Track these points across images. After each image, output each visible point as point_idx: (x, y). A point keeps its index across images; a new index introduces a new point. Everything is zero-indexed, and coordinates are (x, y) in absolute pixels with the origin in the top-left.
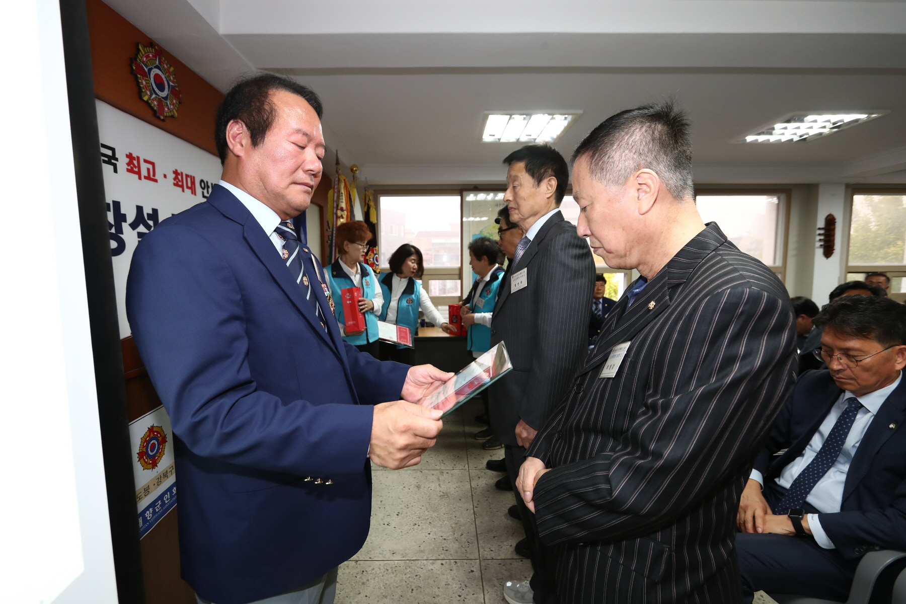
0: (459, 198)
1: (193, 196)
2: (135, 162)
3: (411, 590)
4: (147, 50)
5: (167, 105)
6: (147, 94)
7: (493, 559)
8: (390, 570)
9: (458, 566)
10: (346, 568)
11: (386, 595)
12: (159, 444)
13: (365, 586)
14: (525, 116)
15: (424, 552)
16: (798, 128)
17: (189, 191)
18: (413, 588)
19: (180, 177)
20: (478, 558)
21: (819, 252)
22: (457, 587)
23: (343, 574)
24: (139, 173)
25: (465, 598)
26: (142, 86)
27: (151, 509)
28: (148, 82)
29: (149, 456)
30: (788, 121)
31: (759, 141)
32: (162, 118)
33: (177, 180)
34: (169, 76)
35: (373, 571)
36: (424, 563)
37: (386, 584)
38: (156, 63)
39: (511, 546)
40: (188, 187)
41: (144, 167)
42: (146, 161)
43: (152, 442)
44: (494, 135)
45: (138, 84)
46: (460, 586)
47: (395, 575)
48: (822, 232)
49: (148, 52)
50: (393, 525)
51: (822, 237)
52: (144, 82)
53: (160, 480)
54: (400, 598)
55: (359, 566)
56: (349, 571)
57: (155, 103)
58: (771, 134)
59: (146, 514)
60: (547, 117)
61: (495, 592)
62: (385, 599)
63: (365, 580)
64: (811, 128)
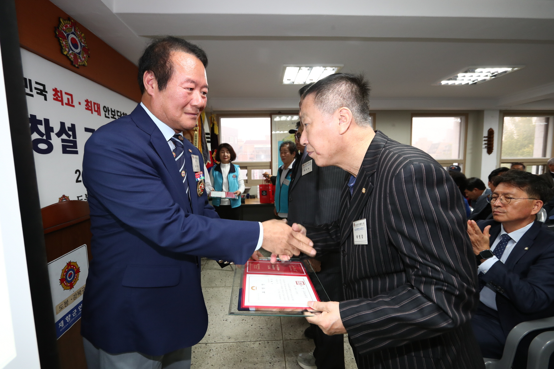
0: (270, 119)
1: (99, 116)
2: (59, 94)
3: (240, 361)
4: (66, 22)
5: (80, 58)
6: (66, 50)
7: (291, 339)
8: (227, 349)
9: (269, 345)
10: (200, 348)
11: (225, 364)
12: (75, 273)
13: (212, 359)
14: (309, 68)
15: (248, 337)
16: (472, 76)
17: (96, 113)
18: (242, 359)
19: (90, 104)
20: (282, 339)
21: (485, 151)
22: (269, 358)
23: (198, 352)
24: (62, 101)
25: (274, 364)
26: (62, 45)
27: (70, 315)
28: (67, 43)
29: (68, 281)
30: (466, 72)
31: (449, 84)
32: (77, 66)
33: (88, 106)
34: (81, 39)
35: (217, 350)
36: (248, 344)
37: (225, 357)
38: (72, 31)
39: (302, 331)
40: (95, 111)
41: (65, 98)
42: (66, 93)
43: (70, 272)
44: (290, 80)
45: (60, 44)
46: (270, 357)
47: (230, 351)
48: (486, 139)
49: (67, 24)
50: (229, 320)
51: (486, 142)
52: (64, 43)
53: (75, 296)
54: (233, 366)
55: (207, 347)
56: (202, 350)
57: (72, 56)
58: (456, 80)
59: (66, 318)
60: (322, 68)
61: (292, 360)
62: (224, 367)
63: (211, 355)
64: (479, 76)
